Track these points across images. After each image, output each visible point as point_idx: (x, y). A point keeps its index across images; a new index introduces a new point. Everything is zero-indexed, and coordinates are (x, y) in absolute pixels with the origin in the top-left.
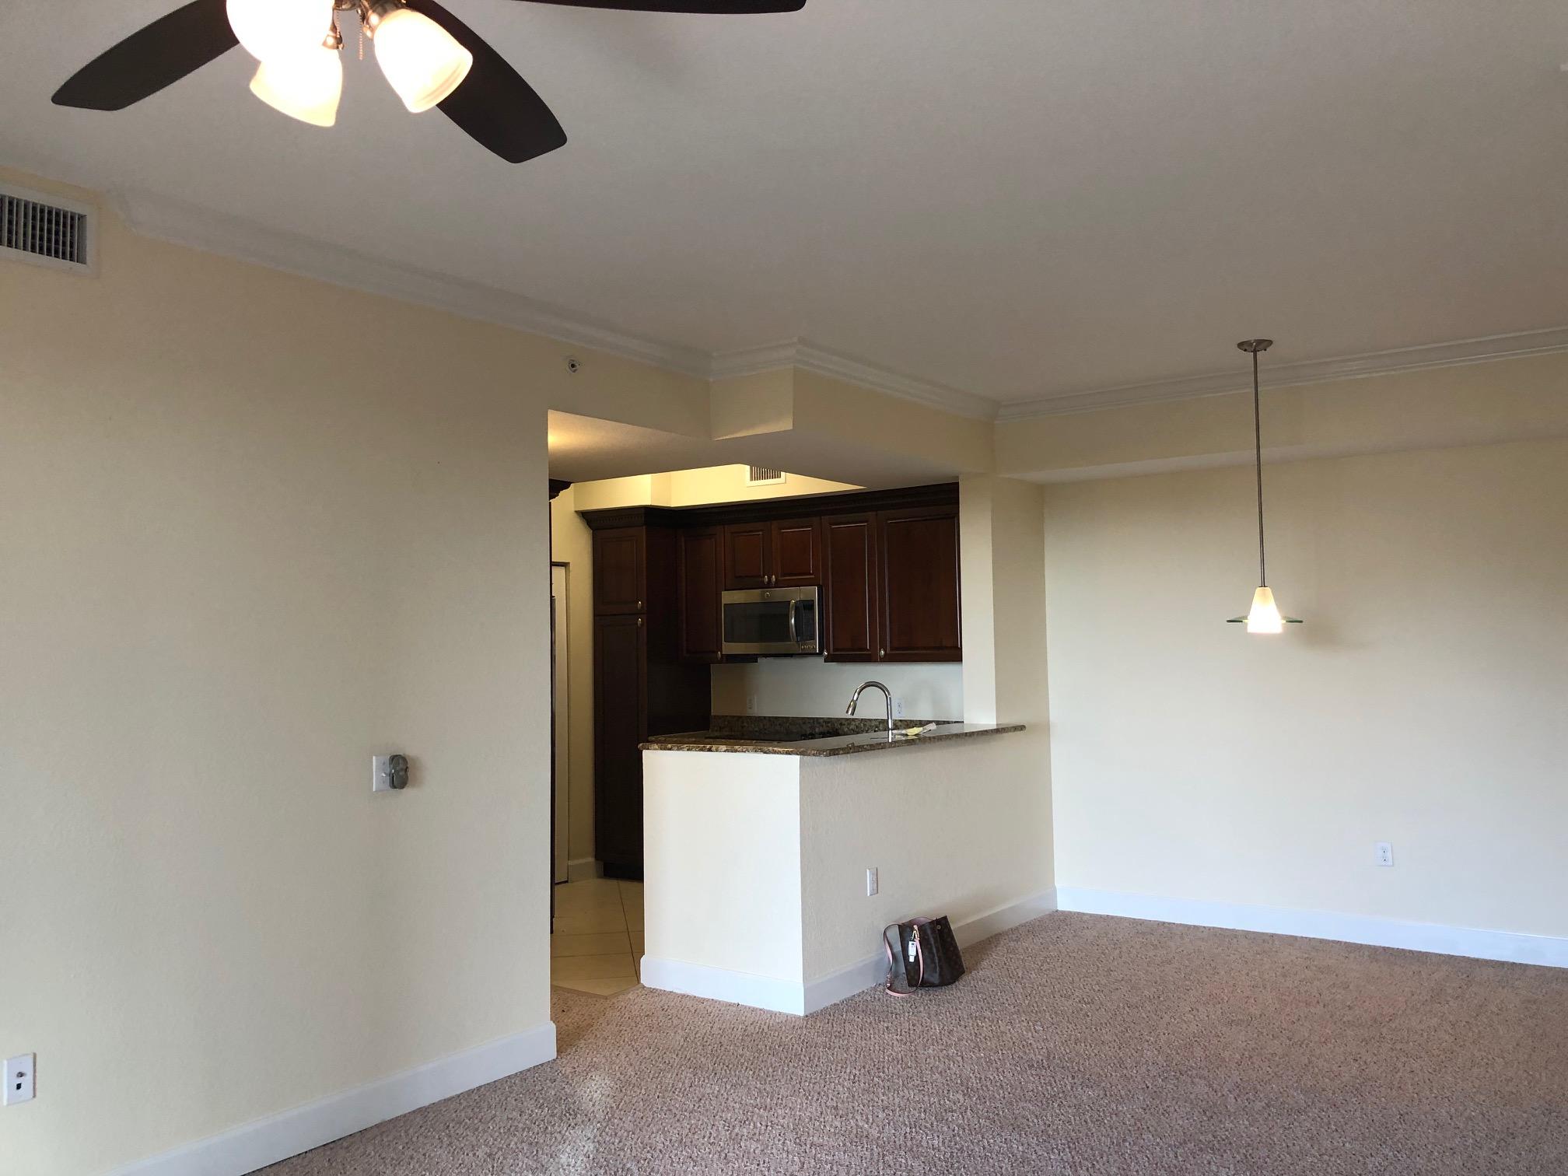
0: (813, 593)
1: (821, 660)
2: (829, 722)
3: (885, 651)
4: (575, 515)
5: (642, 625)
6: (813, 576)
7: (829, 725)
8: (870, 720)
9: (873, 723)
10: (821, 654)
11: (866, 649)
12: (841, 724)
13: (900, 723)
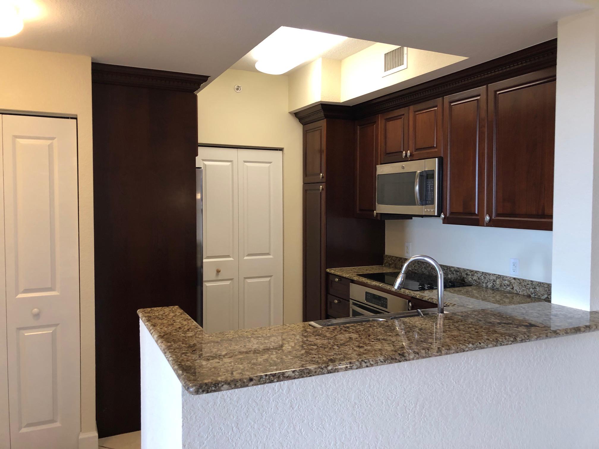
0: (433, 165)
1: (440, 220)
2: (458, 271)
3: (490, 216)
4: (289, 115)
5: (323, 189)
6: (436, 150)
7: (458, 273)
8: (490, 274)
9: (492, 278)
10: (439, 216)
11: (474, 214)
12: (467, 274)
13: (513, 280)
